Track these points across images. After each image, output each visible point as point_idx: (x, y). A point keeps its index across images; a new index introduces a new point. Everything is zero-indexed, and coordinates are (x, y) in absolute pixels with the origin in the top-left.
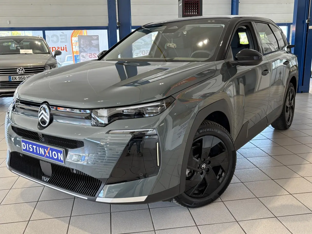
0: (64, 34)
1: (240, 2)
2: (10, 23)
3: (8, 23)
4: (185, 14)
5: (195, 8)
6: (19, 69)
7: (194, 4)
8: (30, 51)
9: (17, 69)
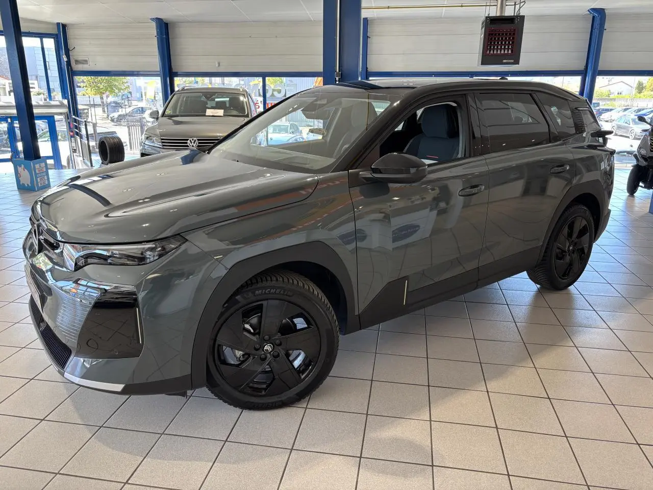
0: (292, 82)
1: (606, 30)
2: (219, 65)
3: (217, 65)
4: (488, 52)
5: (509, 42)
6: (190, 141)
7: (506, 34)
8: (220, 112)
9: (188, 140)
